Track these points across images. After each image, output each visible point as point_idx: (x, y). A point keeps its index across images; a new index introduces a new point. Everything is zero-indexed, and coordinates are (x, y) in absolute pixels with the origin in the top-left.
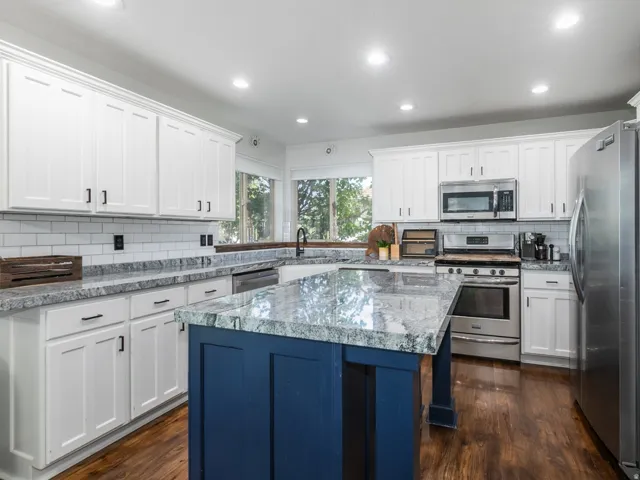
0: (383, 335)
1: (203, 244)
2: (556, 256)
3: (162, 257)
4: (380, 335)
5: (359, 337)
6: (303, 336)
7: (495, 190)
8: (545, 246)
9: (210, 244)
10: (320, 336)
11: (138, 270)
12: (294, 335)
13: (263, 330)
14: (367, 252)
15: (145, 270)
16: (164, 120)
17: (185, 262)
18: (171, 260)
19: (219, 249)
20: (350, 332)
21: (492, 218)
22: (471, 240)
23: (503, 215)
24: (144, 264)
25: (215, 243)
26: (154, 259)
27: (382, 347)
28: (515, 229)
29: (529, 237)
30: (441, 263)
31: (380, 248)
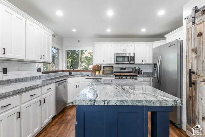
0: (166, 101)
1: (38, 71)
2: (142, 73)
3: (23, 76)
4: (165, 101)
5: (157, 103)
6: (135, 105)
7: (130, 56)
8: (140, 71)
9: (40, 71)
10: (142, 104)
11: (13, 82)
12: (132, 105)
13: (118, 104)
14: (92, 73)
15: (16, 82)
16: (28, 22)
17: (31, 78)
18: (26, 78)
19: (43, 73)
20: (154, 101)
21: (129, 63)
22: (122, 69)
23: (131, 62)
24: (16, 80)
25: (42, 71)
26: (20, 77)
27: (166, 105)
28: (132, 66)
29: (137, 68)
30: (116, 76)
31: (96, 72)
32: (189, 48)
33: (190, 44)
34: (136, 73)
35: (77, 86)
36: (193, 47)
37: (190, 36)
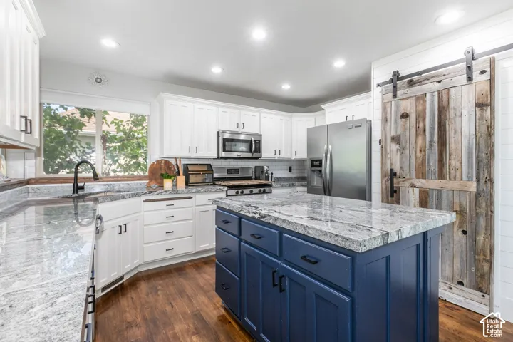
7: (253, 140)
14: (149, 183)
21: (251, 157)
23: (256, 155)
29: (265, 168)
30: (231, 187)
31: (165, 180)
32: (386, 136)
33: (388, 128)
34: (261, 180)
35: (123, 229)
36: (393, 133)
37: (389, 116)
